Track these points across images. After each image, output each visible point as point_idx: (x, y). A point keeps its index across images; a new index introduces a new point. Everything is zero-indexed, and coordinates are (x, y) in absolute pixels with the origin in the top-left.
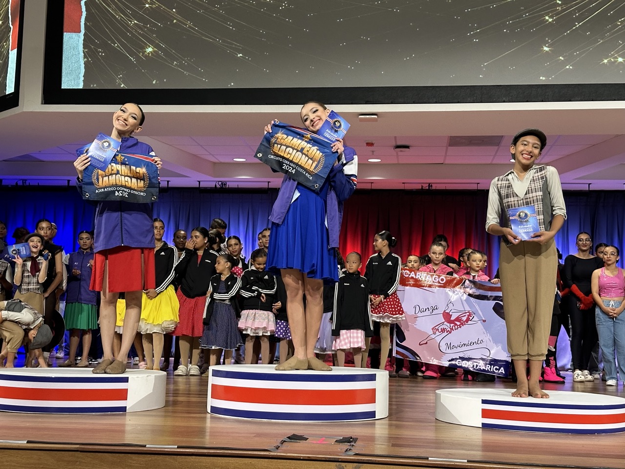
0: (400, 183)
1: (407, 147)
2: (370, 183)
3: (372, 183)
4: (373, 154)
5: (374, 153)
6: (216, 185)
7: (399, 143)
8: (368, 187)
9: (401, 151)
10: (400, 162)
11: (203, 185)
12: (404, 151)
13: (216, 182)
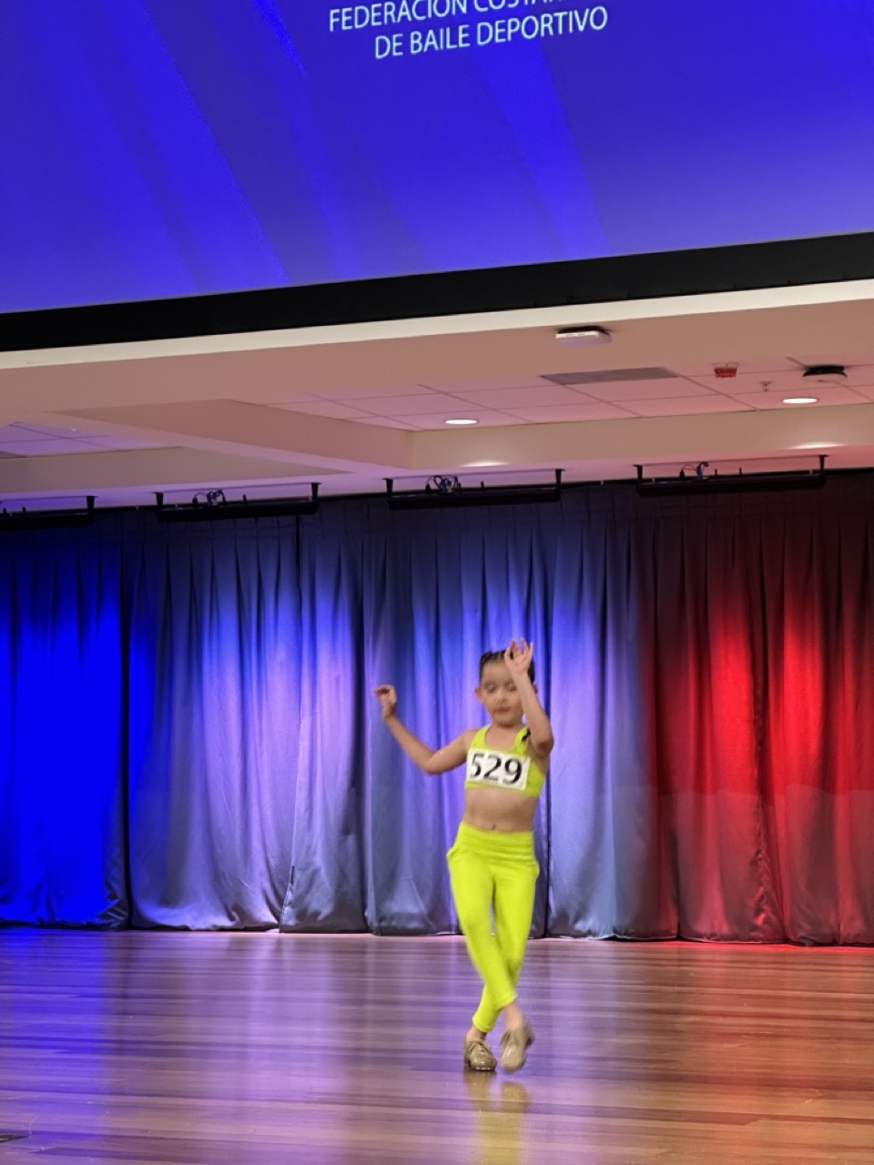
1: (837, 370)
2: (818, 456)
3: (822, 458)
4: (766, 390)
6: (428, 486)
8: (815, 465)
11: (396, 487)
12: (827, 381)
13: (430, 477)
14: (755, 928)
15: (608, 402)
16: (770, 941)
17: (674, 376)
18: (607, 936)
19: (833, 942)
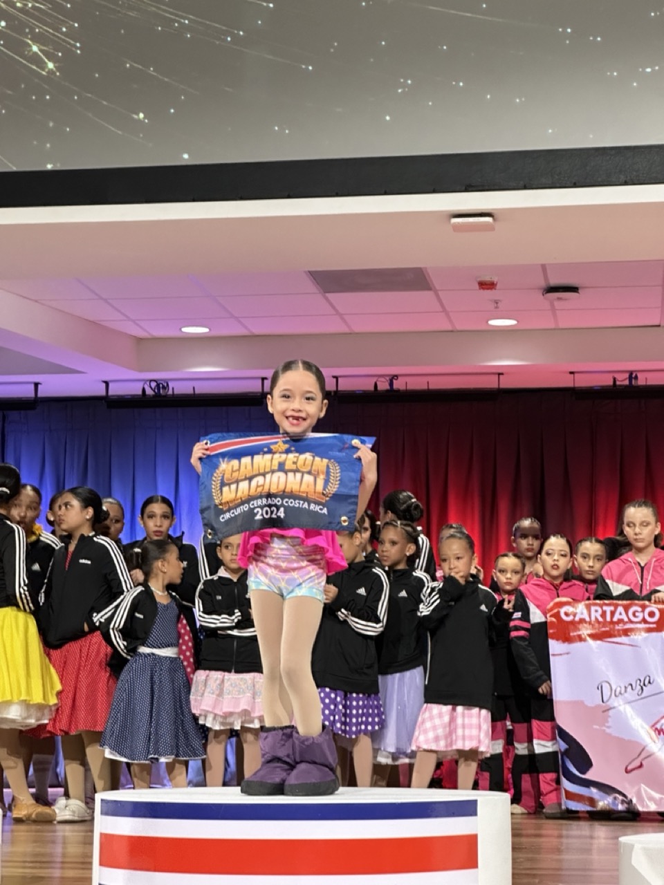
0: (565, 372)
1: (574, 289)
2: (494, 374)
3: (499, 374)
4: (497, 307)
5: (500, 304)
6: (144, 390)
7: (555, 281)
8: (491, 383)
9: (559, 299)
10: (561, 326)
11: (115, 390)
12: (566, 299)
13: (147, 380)
15: (341, 316)
17: (429, 288)
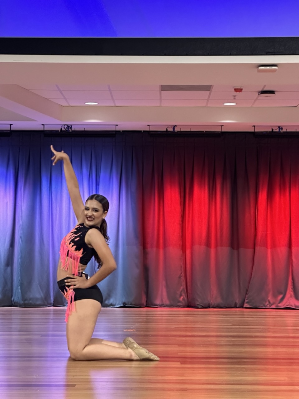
0: (251, 126)
1: (272, 92)
2: (220, 126)
3: (222, 126)
4: (233, 99)
5: (236, 98)
6: (61, 129)
7: (266, 89)
8: (218, 129)
9: (267, 96)
10: (253, 106)
11: (47, 128)
12: (269, 97)
13: (62, 125)
14: (179, 302)
15: (161, 100)
16: (184, 307)
17: (209, 90)
18: (120, 306)
19: (209, 307)
